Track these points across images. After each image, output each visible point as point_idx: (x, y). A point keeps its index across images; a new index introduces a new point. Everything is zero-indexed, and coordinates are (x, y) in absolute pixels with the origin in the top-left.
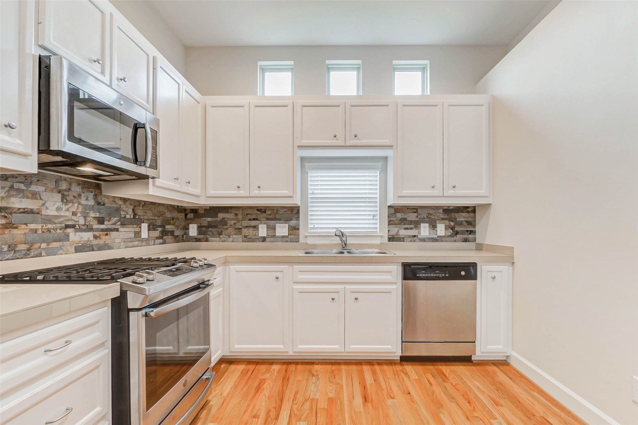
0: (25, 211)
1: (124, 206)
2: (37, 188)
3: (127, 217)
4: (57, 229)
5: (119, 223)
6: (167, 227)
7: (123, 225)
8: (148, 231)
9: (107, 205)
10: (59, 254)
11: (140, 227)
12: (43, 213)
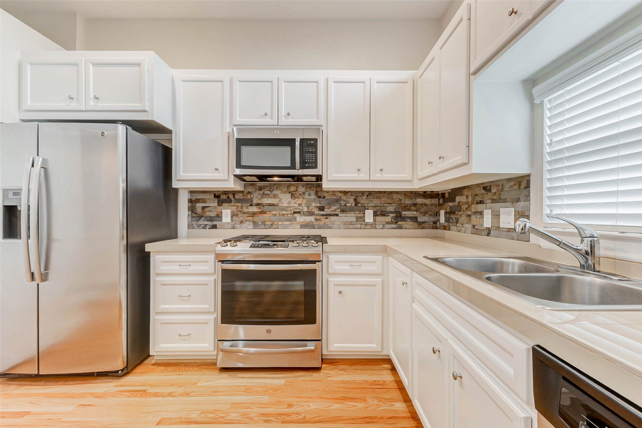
0: (270, 205)
1: (345, 197)
2: (277, 192)
3: (347, 205)
4: (288, 214)
5: (339, 210)
6: (403, 213)
7: (343, 211)
8: (374, 216)
9: (326, 198)
10: (289, 229)
11: (364, 213)
12: (280, 205)
